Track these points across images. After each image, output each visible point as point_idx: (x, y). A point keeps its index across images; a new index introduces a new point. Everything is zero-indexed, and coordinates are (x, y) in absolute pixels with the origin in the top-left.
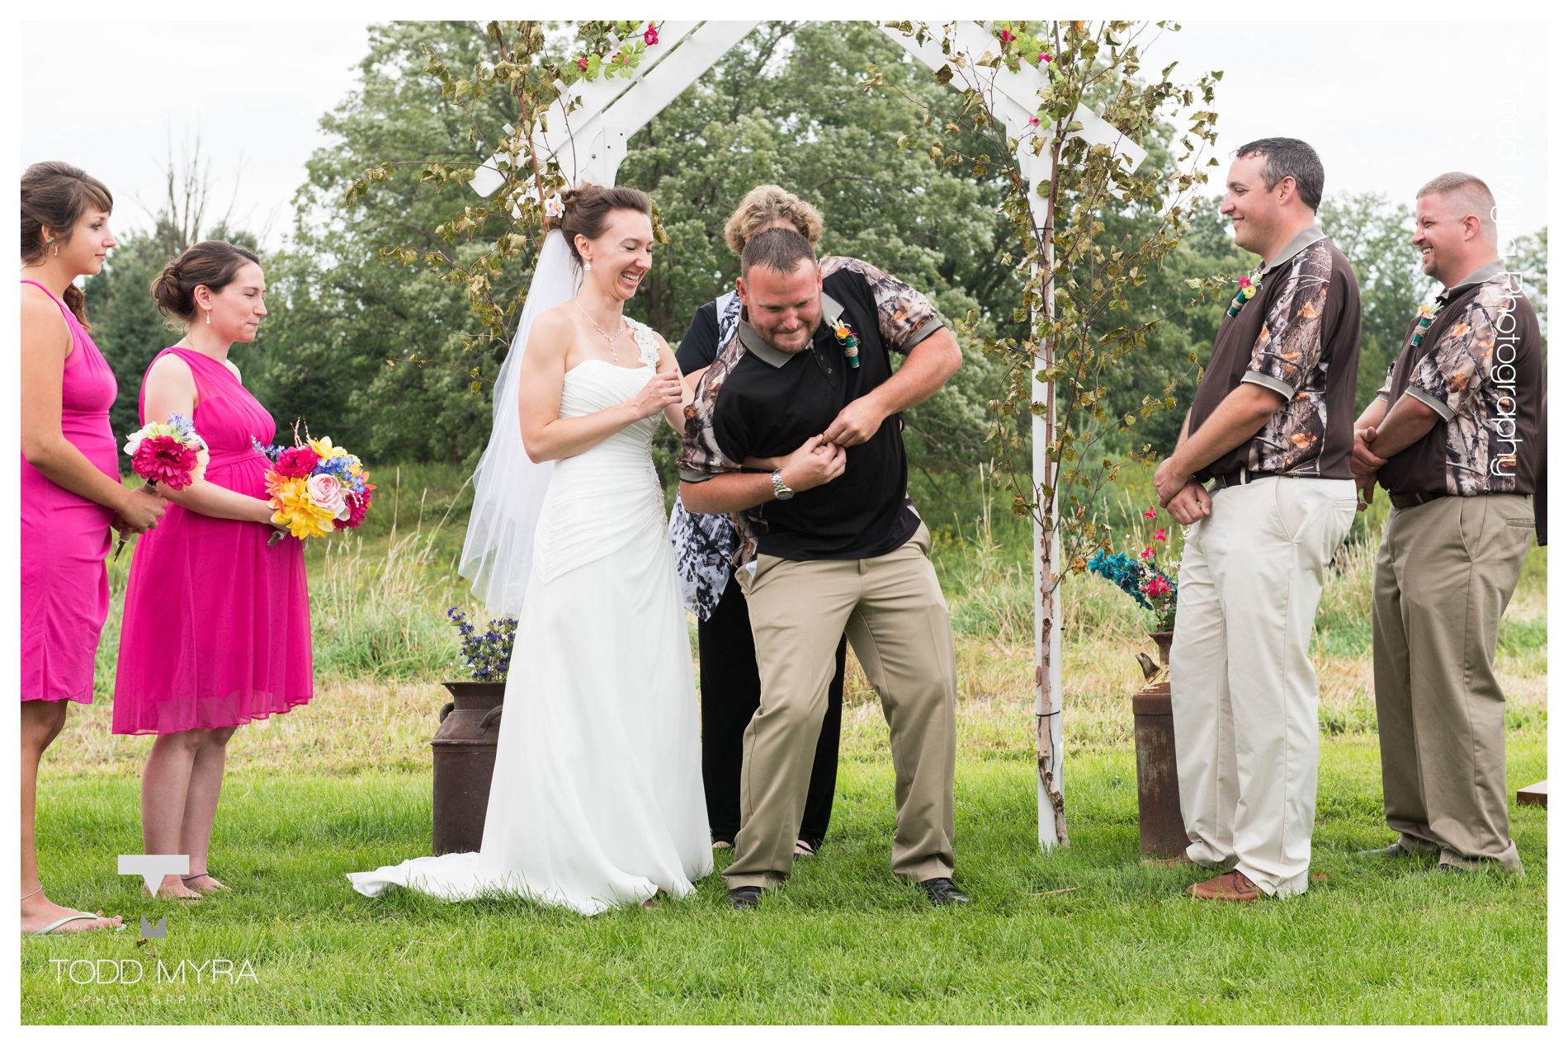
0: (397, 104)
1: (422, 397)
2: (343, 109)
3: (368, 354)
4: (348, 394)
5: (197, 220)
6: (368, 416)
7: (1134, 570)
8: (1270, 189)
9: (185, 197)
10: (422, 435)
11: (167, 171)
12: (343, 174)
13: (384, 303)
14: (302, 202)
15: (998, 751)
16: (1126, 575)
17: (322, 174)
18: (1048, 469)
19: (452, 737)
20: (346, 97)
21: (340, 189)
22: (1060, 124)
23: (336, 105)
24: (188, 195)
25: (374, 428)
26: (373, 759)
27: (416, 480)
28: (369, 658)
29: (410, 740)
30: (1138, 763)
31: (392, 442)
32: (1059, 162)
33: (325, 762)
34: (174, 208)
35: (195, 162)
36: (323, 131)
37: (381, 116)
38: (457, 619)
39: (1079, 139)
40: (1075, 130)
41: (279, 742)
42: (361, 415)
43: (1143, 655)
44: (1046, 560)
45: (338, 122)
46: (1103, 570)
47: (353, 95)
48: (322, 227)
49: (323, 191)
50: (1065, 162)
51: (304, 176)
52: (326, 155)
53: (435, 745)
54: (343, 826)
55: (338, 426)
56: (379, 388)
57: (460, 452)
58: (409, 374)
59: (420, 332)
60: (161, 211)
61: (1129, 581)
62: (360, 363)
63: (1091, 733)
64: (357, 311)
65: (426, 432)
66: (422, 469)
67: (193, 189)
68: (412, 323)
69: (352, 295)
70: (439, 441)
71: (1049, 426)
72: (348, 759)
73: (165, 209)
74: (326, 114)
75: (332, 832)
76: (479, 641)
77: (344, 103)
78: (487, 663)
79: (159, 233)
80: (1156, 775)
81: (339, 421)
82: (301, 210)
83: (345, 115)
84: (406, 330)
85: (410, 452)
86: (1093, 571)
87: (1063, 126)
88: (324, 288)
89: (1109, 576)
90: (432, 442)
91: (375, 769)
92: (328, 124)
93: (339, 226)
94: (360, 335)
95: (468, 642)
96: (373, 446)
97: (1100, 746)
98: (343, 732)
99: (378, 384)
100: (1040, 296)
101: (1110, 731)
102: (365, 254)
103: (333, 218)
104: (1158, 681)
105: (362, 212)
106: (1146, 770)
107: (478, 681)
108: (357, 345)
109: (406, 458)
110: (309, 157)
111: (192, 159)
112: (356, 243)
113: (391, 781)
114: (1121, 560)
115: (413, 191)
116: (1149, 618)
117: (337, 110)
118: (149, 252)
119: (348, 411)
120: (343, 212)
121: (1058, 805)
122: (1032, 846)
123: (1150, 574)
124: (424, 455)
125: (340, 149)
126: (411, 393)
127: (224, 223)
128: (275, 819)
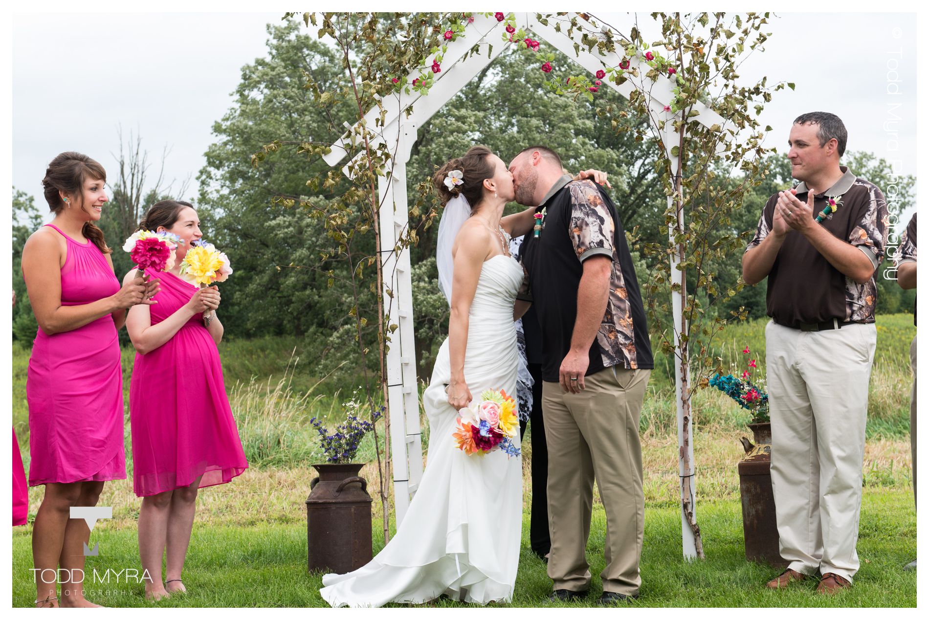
0: (261, 116)
1: (278, 295)
2: (227, 119)
3: (245, 269)
4: (232, 294)
5: (138, 190)
6: (246, 308)
7: (738, 385)
8: (822, 146)
9: (131, 176)
10: (279, 319)
11: (120, 160)
12: (228, 159)
13: (254, 238)
14: (204, 177)
15: (651, 503)
16: (733, 388)
17: (214, 159)
18: (683, 324)
19: (318, 498)
20: (229, 112)
21: (226, 168)
22: (684, 112)
23: (222, 117)
24: (133, 175)
25: (250, 315)
26: (263, 516)
27: (275, 346)
28: (256, 456)
29: (285, 504)
30: (743, 505)
31: (260, 323)
32: (684, 136)
33: (234, 518)
34: (124, 183)
35: (137, 154)
36: (215, 134)
37: (250, 123)
38: (316, 425)
39: (696, 121)
40: (694, 115)
41: (204, 507)
42: (242, 306)
43: (743, 438)
44: (684, 380)
45: (224, 127)
46: (719, 385)
47: (233, 111)
48: (215, 193)
49: (216, 170)
50: (689, 135)
51: (204, 162)
52: (216, 149)
53: (308, 504)
54: (252, 555)
55: (226, 314)
56: (252, 289)
57: (303, 328)
58: (270, 280)
59: (276, 255)
60: (116, 185)
61: (735, 392)
62: (240, 275)
63: (707, 490)
64: (238, 244)
65: (281, 317)
66: (278, 339)
67: (136, 170)
68: (272, 249)
69: (234, 234)
70: (289, 321)
71: (683, 297)
72: (246, 516)
73: (119, 184)
74: (216, 122)
75: (245, 559)
76: (331, 439)
77: (228, 116)
78: (336, 452)
79: (115, 199)
80: (754, 513)
81: (227, 311)
82: (203, 183)
83: (228, 123)
84: (268, 254)
85: (272, 329)
86: (713, 386)
87: (686, 113)
88: (217, 230)
89: (722, 389)
90: (285, 322)
91: (265, 522)
92: (218, 129)
93: (225, 191)
94: (240, 258)
95: (324, 439)
96: (249, 325)
97: (713, 498)
98: (243, 501)
99: (252, 287)
100: (675, 218)
101: (718, 489)
102: (243, 207)
103: (222, 187)
104: (754, 454)
105: (240, 182)
106: (748, 509)
107: (330, 463)
108: (238, 264)
109: (269, 333)
110: (206, 150)
111: (135, 152)
112: (236, 202)
113: (276, 529)
114: (730, 379)
115: (271, 168)
116: (747, 415)
117: (224, 120)
118: (109, 210)
119: (233, 305)
120: (228, 183)
121: (696, 532)
122: (679, 557)
123: (747, 388)
124: (280, 331)
125: (225, 144)
126: (271, 293)
127: (155, 191)
128: (208, 552)
